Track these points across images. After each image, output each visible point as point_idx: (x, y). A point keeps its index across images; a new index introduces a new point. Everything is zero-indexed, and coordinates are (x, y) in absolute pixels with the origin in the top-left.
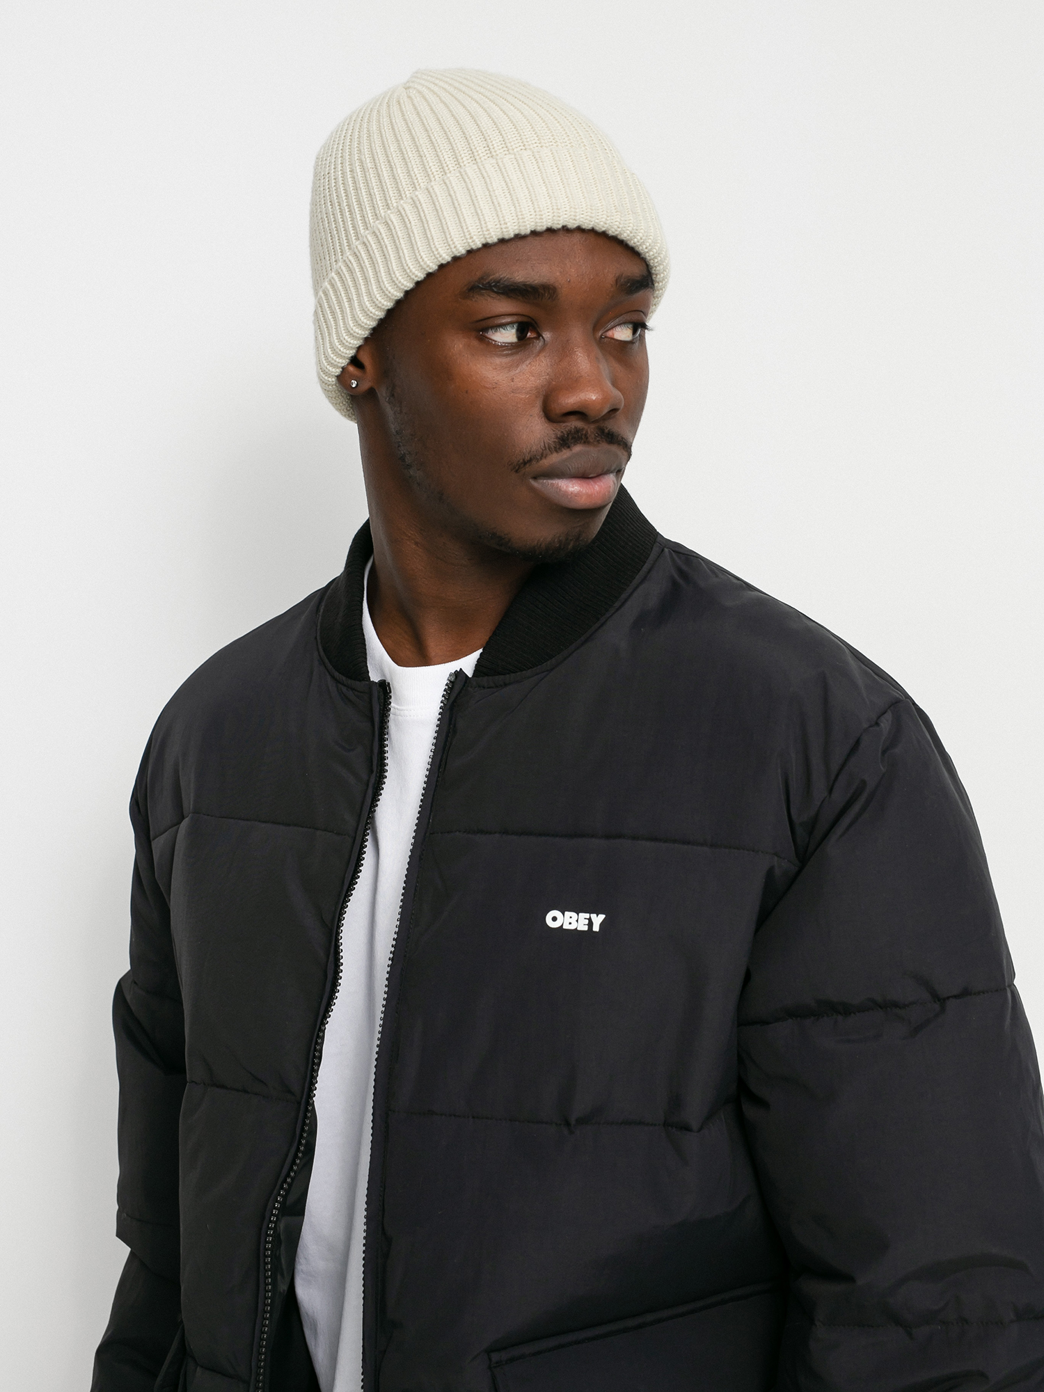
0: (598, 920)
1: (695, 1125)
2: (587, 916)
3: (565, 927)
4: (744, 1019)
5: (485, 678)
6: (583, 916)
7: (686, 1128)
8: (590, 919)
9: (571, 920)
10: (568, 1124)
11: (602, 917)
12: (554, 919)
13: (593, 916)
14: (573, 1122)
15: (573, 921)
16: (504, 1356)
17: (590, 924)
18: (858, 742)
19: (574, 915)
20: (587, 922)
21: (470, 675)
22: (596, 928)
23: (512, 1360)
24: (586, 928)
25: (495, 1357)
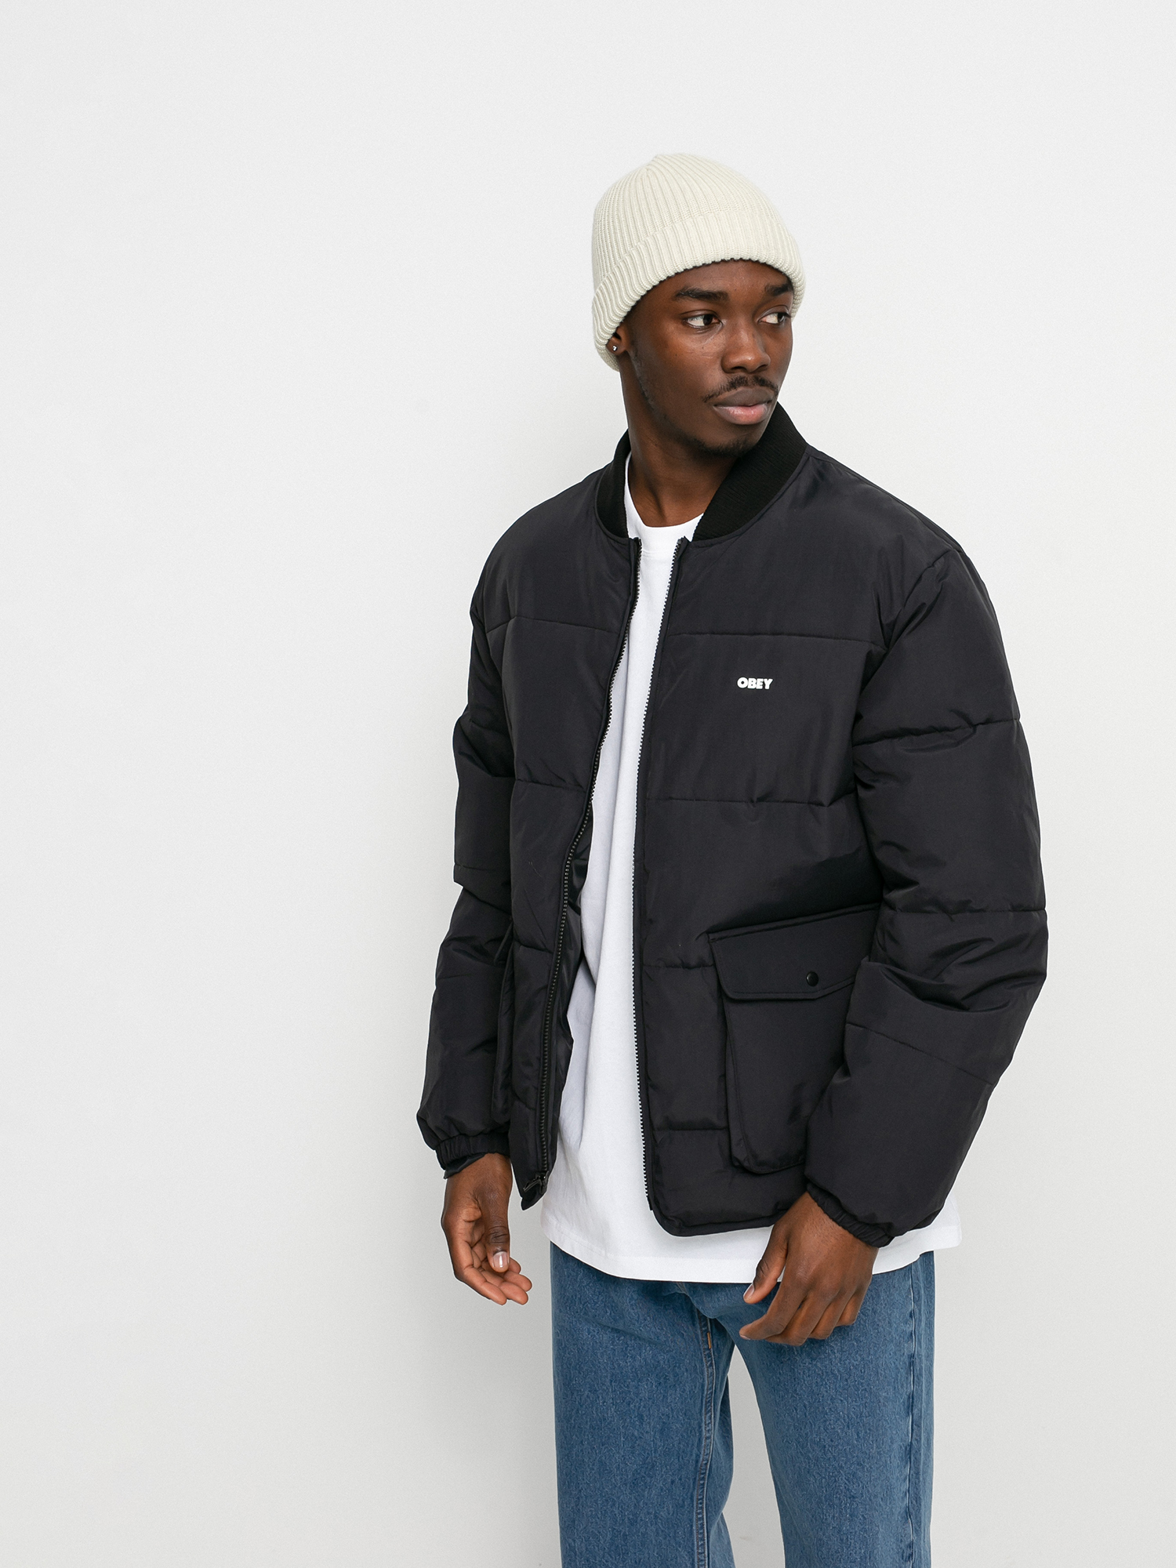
0: (768, 682)
1: (826, 802)
2: (762, 680)
3: (749, 687)
4: (857, 740)
5: (700, 541)
6: (759, 681)
7: (821, 805)
8: (764, 682)
9: (752, 683)
10: (752, 801)
11: (771, 680)
12: (743, 683)
13: (766, 680)
14: (755, 799)
15: (754, 683)
16: (716, 935)
17: (764, 685)
18: (921, 577)
19: (754, 680)
20: (762, 683)
21: (690, 540)
22: (767, 687)
23: (721, 939)
24: (761, 687)
25: (712, 936)
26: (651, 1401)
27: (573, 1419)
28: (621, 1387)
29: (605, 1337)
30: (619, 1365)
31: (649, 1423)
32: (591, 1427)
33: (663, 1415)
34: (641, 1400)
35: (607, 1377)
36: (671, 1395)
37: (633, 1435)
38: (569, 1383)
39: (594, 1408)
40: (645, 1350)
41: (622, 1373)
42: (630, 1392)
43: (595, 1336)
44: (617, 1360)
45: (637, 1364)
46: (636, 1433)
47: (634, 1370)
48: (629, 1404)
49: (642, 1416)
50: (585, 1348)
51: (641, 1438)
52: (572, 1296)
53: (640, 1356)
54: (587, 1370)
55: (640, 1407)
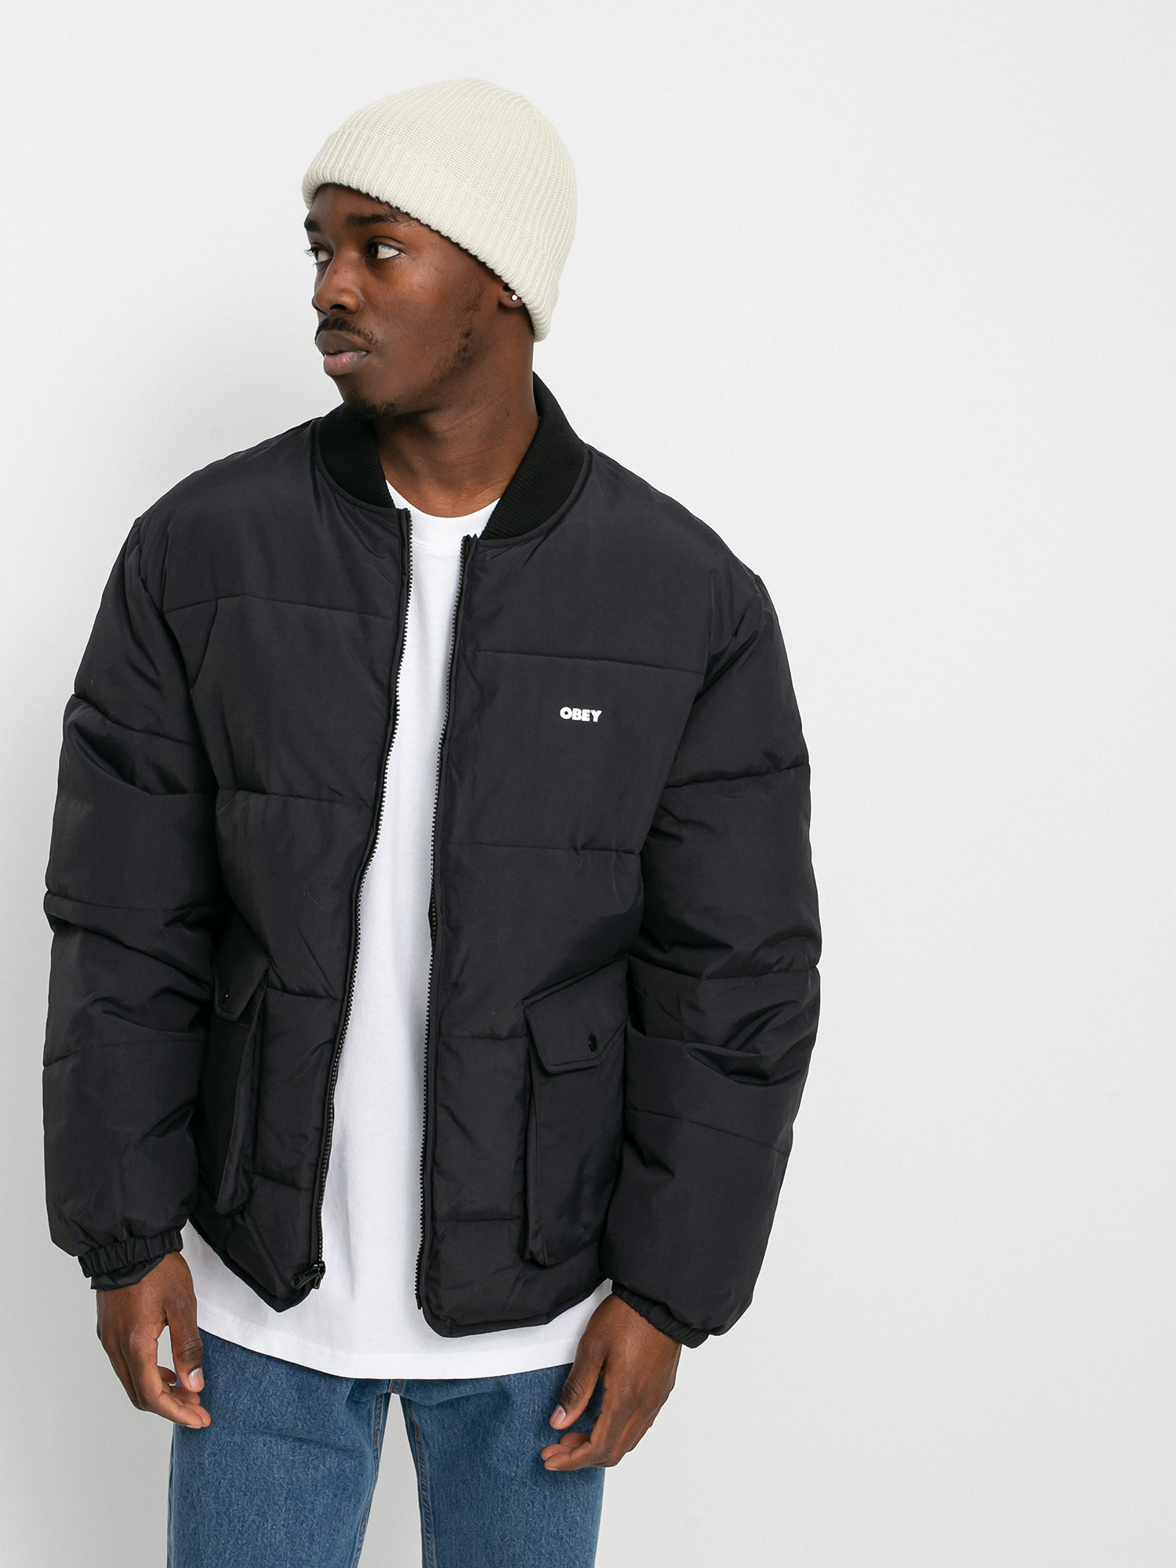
0: (596, 714)
2: (589, 711)
3: (573, 719)
6: (586, 712)
8: (591, 714)
9: (577, 714)
10: (575, 849)
11: (599, 712)
12: (566, 713)
13: (593, 712)
14: (579, 848)
15: (579, 714)
16: (529, 1001)
17: (591, 717)
19: (579, 710)
20: (589, 715)
21: (479, 538)
22: (596, 720)
24: (588, 720)
25: (526, 1002)
26: (324, 1516)
27: (228, 1552)
28: (297, 1504)
29: (284, 1447)
30: (298, 1478)
31: (319, 1542)
33: (334, 1531)
34: (315, 1516)
35: (282, 1494)
36: (345, 1507)
37: (301, 1558)
39: (260, 1534)
40: (330, 1457)
41: (300, 1487)
42: (305, 1508)
43: (271, 1448)
44: (296, 1473)
45: (320, 1475)
47: (314, 1483)
48: (302, 1524)
49: (313, 1535)
50: (258, 1463)
51: (308, 1561)
52: (249, 1409)
53: (324, 1465)
54: (257, 1489)
55: (312, 1525)
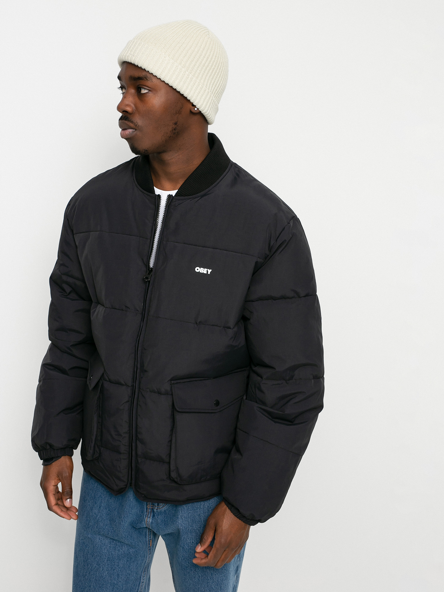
0: (210, 271)
1: (232, 327)
2: (207, 269)
3: (200, 272)
4: (247, 301)
5: (178, 197)
6: (205, 269)
7: (230, 328)
8: (207, 271)
9: (202, 270)
11: (211, 270)
12: (198, 269)
13: (208, 270)
14: (198, 323)
15: (203, 270)
16: (175, 382)
17: (207, 272)
18: (284, 228)
19: (203, 269)
20: (206, 271)
22: (209, 273)
23: (177, 383)
24: (206, 273)
25: (172, 382)
26: (123, 568)
27: (87, 576)
28: (111, 563)
29: (107, 541)
30: (112, 554)
31: (121, 578)
32: (96, 580)
33: (128, 574)
34: (119, 568)
35: (106, 559)
36: (132, 565)
37: (114, 583)
38: (87, 561)
39: (98, 572)
41: (113, 557)
42: (115, 565)
43: (102, 541)
44: (111, 551)
45: (120, 553)
46: (115, 582)
47: (118, 556)
48: (114, 570)
49: (119, 575)
50: (97, 546)
51: (117, 584)
52: (93, 525)
53: (122, 550)
54: (96, 555)
55: (118, 571)
